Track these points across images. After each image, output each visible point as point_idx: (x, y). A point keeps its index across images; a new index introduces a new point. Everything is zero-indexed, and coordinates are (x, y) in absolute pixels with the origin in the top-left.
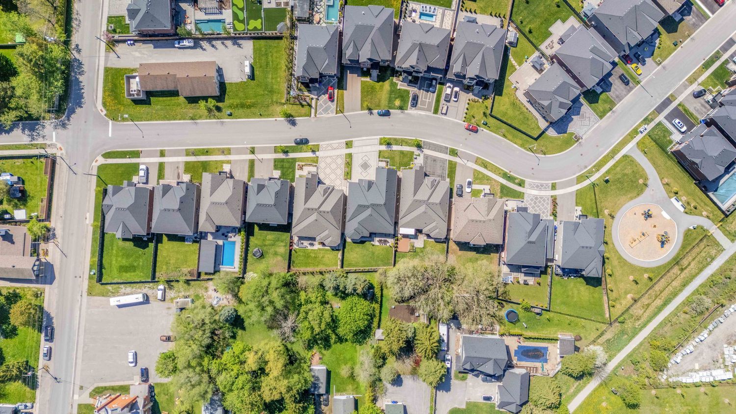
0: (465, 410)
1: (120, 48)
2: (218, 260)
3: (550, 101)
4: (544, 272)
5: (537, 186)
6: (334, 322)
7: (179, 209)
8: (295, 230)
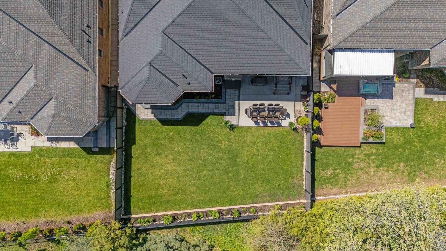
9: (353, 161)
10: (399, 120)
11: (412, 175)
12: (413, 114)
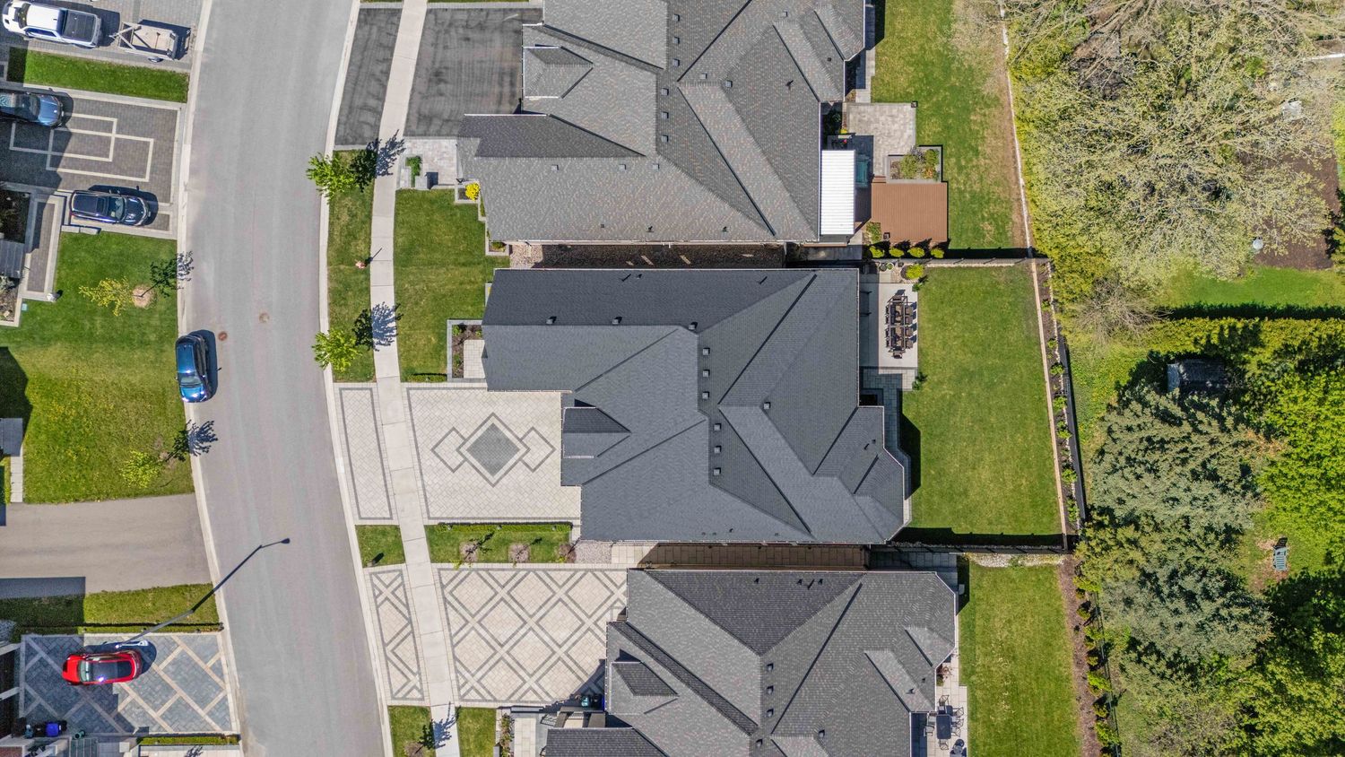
9: (970, 192)
10: (904, 124)
11: (989, 102)
12: (896, 104)
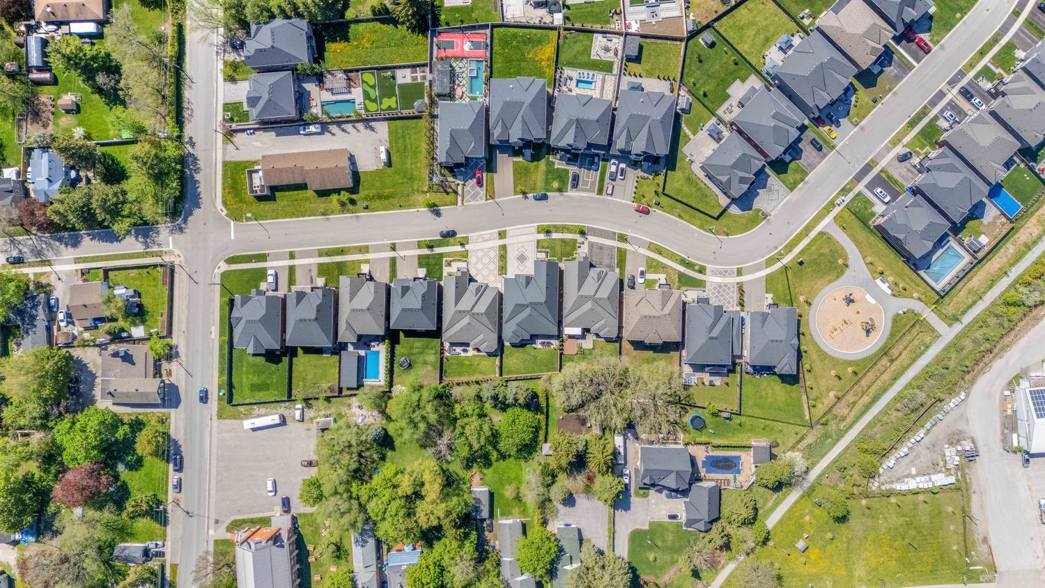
0: (648, 531)
1: (239, 138)
2: (361, 374)
3: (728, 177)
4: (732, 371)
5: (721, 273)
6: (495, 437)
7: (316, 319)
8: (445, 336)
9: (573, 359)
10: (588, 346)
12: (592, 344)
